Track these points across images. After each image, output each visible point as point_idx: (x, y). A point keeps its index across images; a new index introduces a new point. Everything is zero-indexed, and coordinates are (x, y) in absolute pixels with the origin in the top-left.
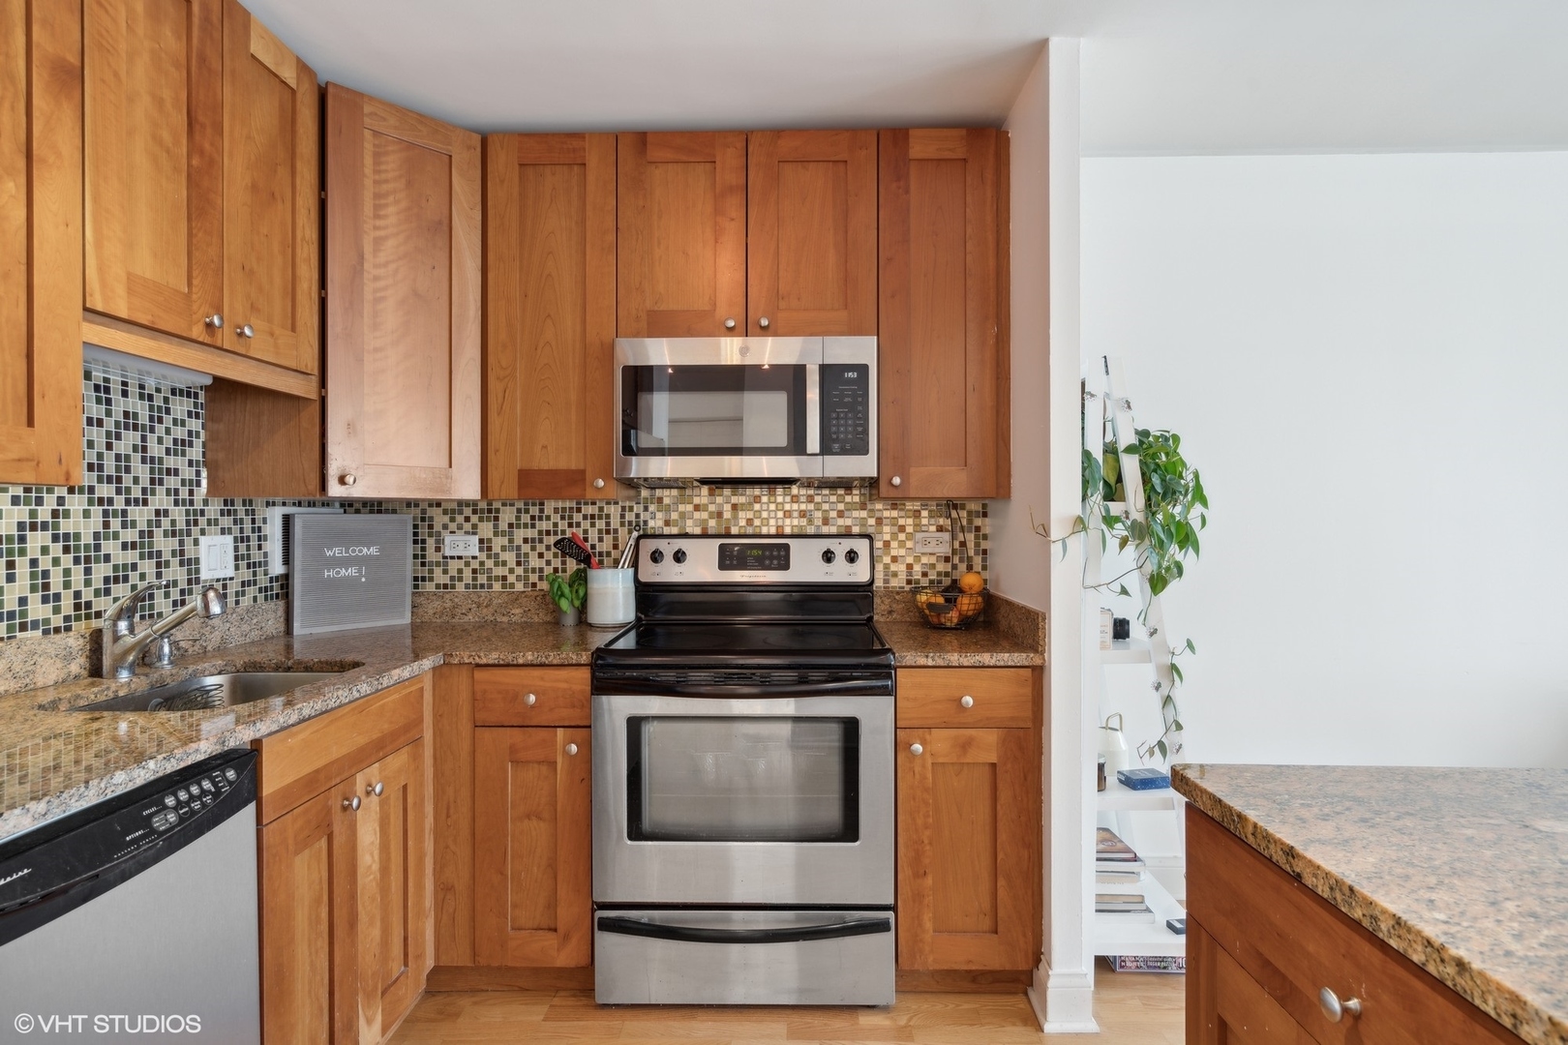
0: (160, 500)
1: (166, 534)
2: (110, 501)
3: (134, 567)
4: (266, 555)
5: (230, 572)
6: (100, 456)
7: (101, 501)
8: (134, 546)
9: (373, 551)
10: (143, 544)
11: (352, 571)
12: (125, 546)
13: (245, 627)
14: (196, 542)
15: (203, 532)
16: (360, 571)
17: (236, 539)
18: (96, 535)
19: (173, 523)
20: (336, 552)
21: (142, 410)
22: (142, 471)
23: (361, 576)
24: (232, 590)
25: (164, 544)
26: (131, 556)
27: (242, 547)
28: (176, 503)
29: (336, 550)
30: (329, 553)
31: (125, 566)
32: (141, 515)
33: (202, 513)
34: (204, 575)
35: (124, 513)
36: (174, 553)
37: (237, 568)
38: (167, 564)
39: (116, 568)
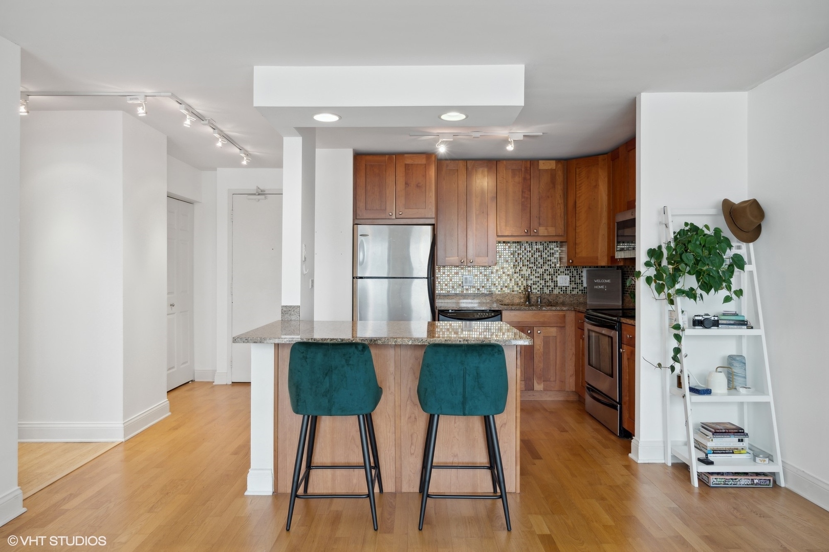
0: (546, 267)
1: (547, 275)
2: (532, 268)
3: (538, 282)
4: (582, 281)
5: (567, 285)
6: (530, 258)
7: (530, 268)
8: (538, 277)
9: (608, 281)
10: (541, 277)
11: (602, 287)
12: (536, 277)
13: (572, 299)
14: (557, 277)
15: (559, 275)
16: (605, 287)
17: (570, 277)
18: (529, 275)
19: (549, 272)
20: (597, 281)
21: (541, 247)
22: (541, 261)
23: (605, 288)
24: (569, 289)
25: (548, 278)
26: (537, 279)
27: (573, 279)
28: (551, 268)
29: (598, 280)
30: (596, 281)
31: (536, 281)
32: (541, 271)
33: (559, 270)
34: (559, 285)
35: (536, 270)
36: (550, 279)
37: (571, 284)
38: (547, 282)
39: (534, 281)
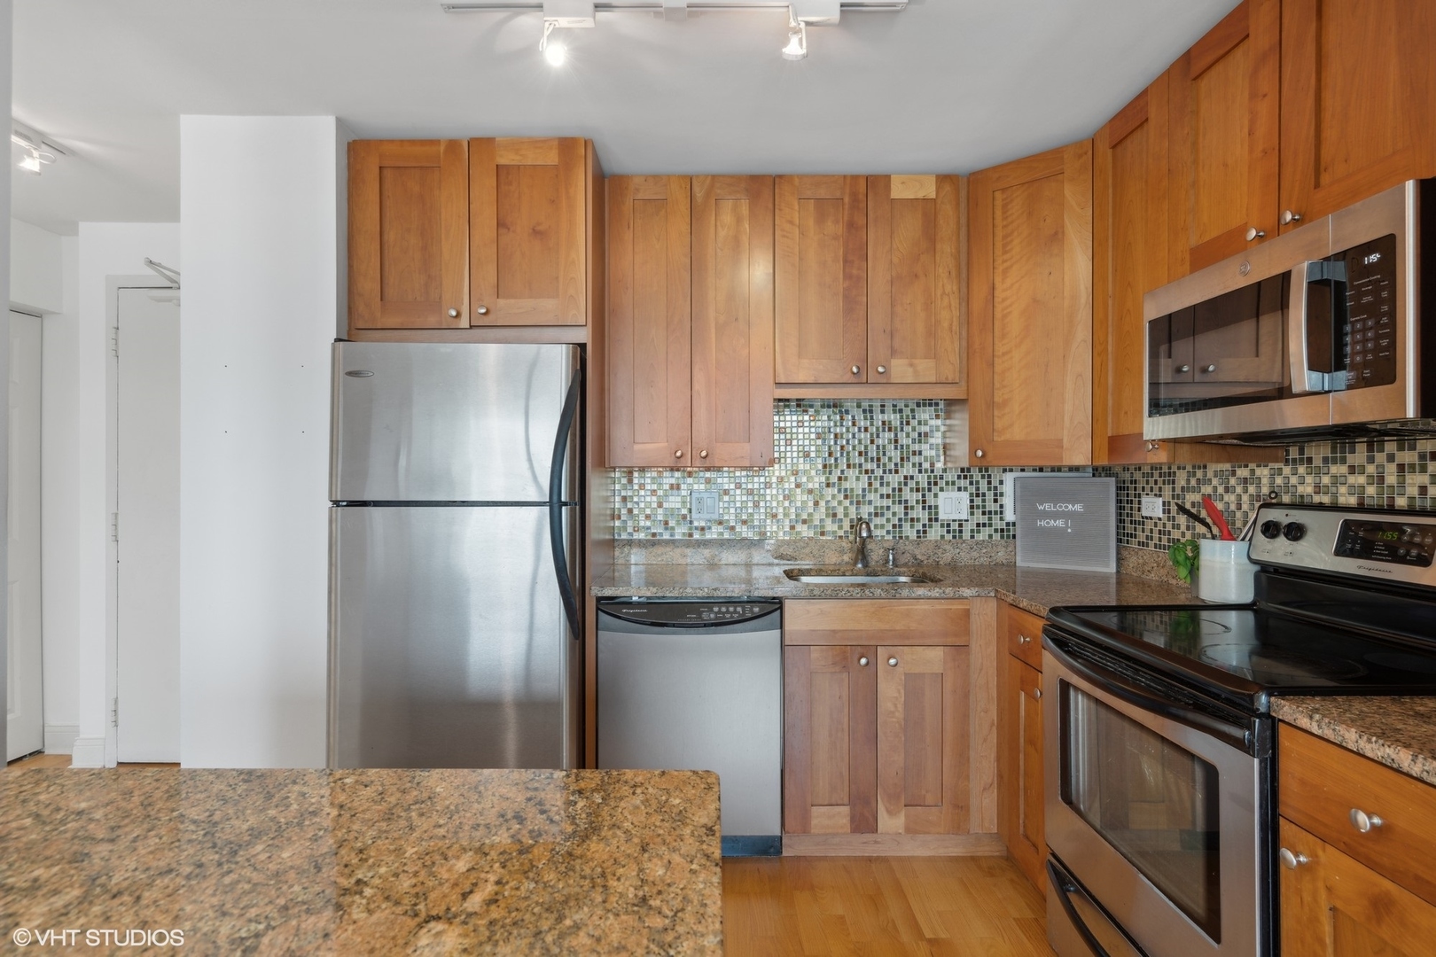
0: (908, 469)
1: (911, 490)
2: (873, 471)
3: (888, 508)
4: (1001, 506)
5: (964, 516)
6: (866, 447)
7: (867, 472)
8: (888, 496)
9: (1078, 507)
10: (896, 495)
11: (1060, 523)
12: (882, 496)
13: (975, 554)
14: (936, 495)
15: (942, 489)
16: (1066, 523)
17: (971, 495)
18: (864, 490)
19: (917, 483)
20: (1047, 507)
21: (895, 419)
22: (896, 455)
23: (1067, 527)
24: (967, 528)
25: (912, 497)
26: (885, 502)
27: (978, 501)
28: (920, 471)
29: (1047, 505)
30: (1041, 508)
31: (882, 507)
32: (895, 480)
33: (941, 478)
34: (941, 516)
35: (882, 478)
36: (917, 502)
37: (972, 514)
38: (912, 508)
39: (876, 508)
